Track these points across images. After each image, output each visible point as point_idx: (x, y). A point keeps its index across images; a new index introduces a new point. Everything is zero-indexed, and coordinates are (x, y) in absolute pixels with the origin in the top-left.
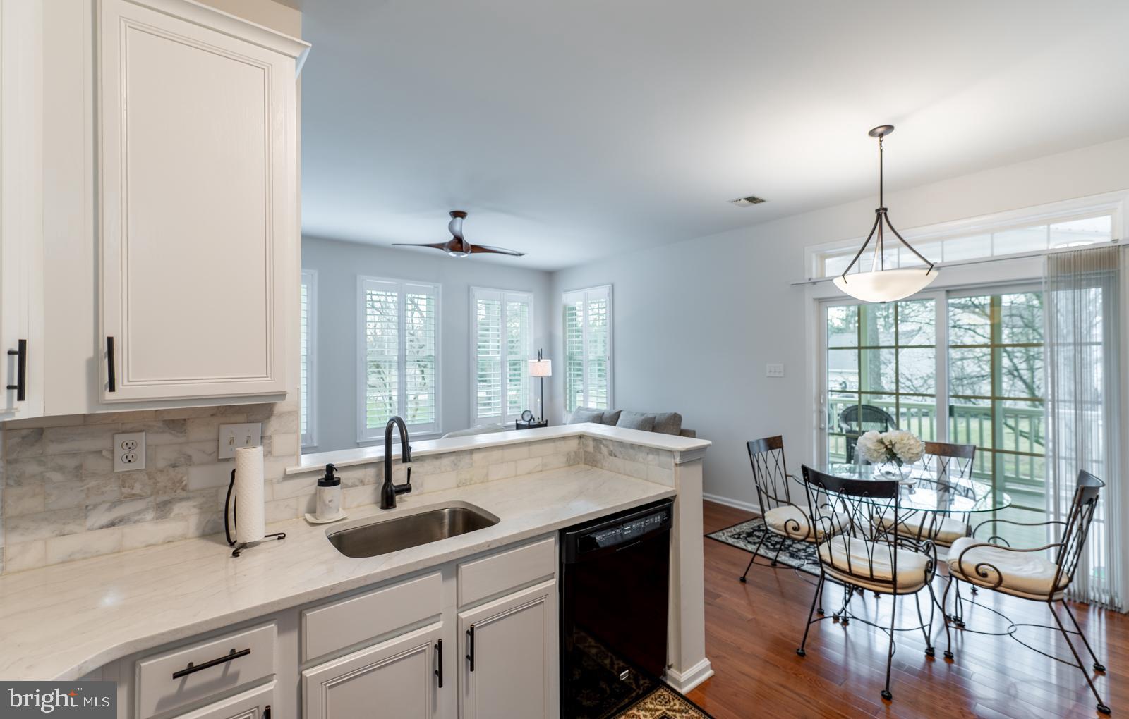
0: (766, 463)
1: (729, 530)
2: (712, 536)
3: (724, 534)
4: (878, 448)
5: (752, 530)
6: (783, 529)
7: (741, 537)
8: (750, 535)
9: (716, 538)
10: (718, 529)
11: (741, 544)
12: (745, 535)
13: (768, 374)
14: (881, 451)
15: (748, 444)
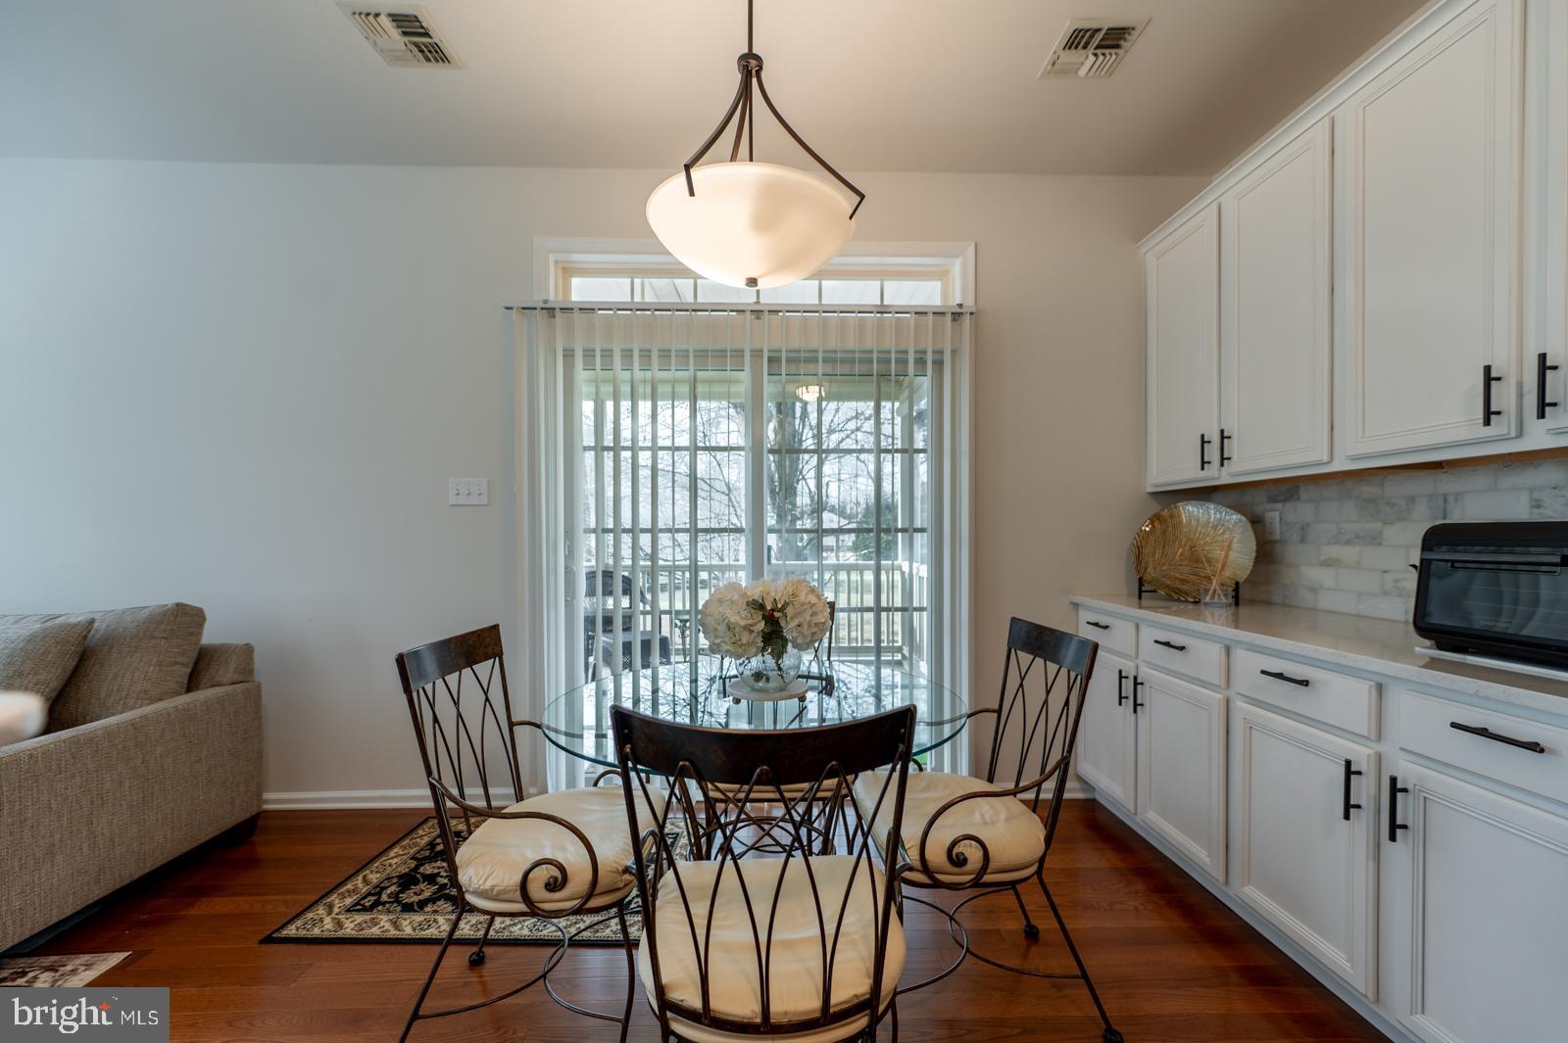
0: (456, 703)
1: (349, 886)
2: (291, 931)
3: (330, 907)
4: (750, 622)
5: (413, 864)
6: (518, 894)
7: (384, 897)
8: (407, 881)
9: (302, 933)
10: (315, 897)
11: (383, 924)
12: (393, 888)
13: (452, 500)
14: (755, 628)
15: (400, 660)
